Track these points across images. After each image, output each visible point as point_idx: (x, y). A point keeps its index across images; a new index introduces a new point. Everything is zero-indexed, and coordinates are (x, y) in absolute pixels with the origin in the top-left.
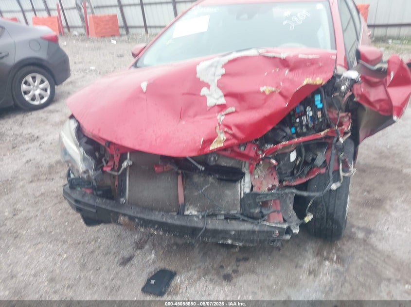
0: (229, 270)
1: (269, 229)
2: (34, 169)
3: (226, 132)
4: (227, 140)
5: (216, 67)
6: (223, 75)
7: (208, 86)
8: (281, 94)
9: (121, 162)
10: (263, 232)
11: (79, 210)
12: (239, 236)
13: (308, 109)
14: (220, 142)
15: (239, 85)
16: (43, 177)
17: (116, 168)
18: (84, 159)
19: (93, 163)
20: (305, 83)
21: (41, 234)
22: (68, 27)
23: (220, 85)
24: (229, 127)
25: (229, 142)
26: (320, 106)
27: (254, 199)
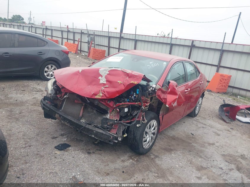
0: (91, 151)
1: (109, 135)
2: (35, 101)
3: (103, 93)
4: (102, 96)
5: (106, 71)
6: (108, 74)
7: (102, 76)
8: (124, 84)
9: (64, 95)
10: (107, 135)
11: (43, 108)
12: (97, 134)
13: (135, 93)
14: (100, 96)
15: (112, 78)
16: (38, 105)
17: (62, 97)
18: (52, 90)
19: (54, 92)
20: (131, 82)
21: (27, 122)
22: (81, 51)
23: (106, 77)
24: (104, 92)
25: (103, 97)
26: (138, 93)
27: (106, 121)
